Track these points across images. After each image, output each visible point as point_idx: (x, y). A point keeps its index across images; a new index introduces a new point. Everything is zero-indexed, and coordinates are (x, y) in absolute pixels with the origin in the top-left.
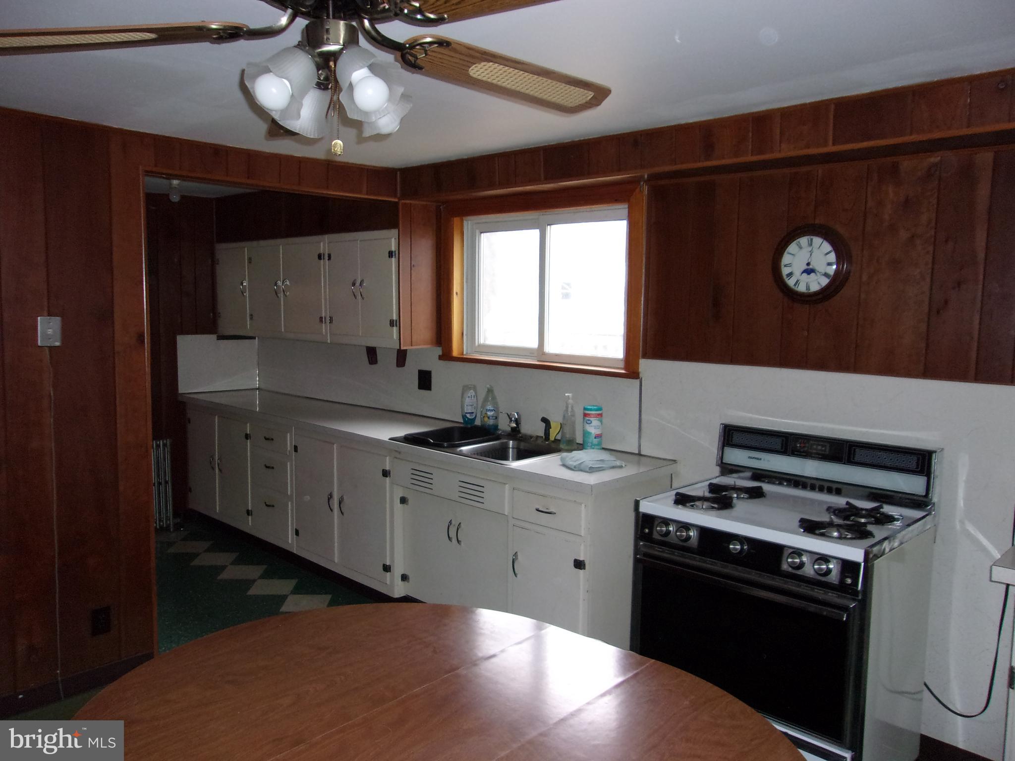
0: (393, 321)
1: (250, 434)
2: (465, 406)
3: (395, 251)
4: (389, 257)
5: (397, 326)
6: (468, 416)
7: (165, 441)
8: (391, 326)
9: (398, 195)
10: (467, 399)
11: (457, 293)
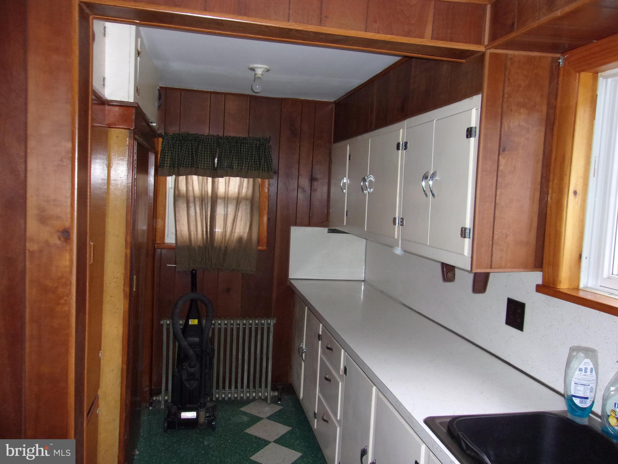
0: (465, 229)
1: (321, 335)
2: (573, 383)
3: (476, 128)
4: (467, 137)
5: (469, 238)
6: (577, 401)
7: (269, 321)
8: (462, 236)
9: (486, 42)
10: (577, 372)
11: (575, 193)
